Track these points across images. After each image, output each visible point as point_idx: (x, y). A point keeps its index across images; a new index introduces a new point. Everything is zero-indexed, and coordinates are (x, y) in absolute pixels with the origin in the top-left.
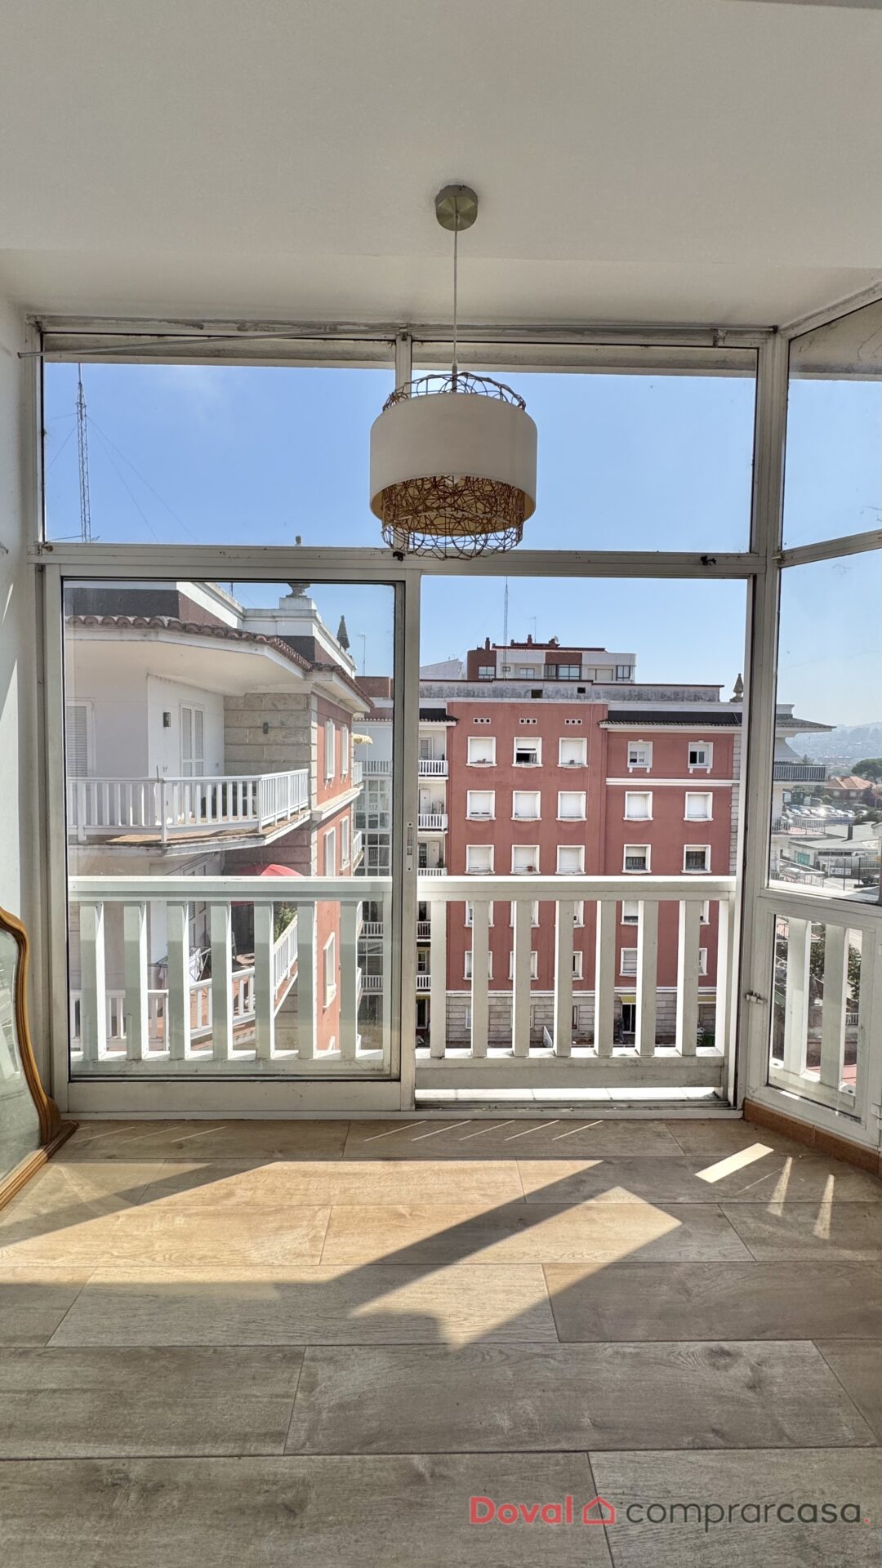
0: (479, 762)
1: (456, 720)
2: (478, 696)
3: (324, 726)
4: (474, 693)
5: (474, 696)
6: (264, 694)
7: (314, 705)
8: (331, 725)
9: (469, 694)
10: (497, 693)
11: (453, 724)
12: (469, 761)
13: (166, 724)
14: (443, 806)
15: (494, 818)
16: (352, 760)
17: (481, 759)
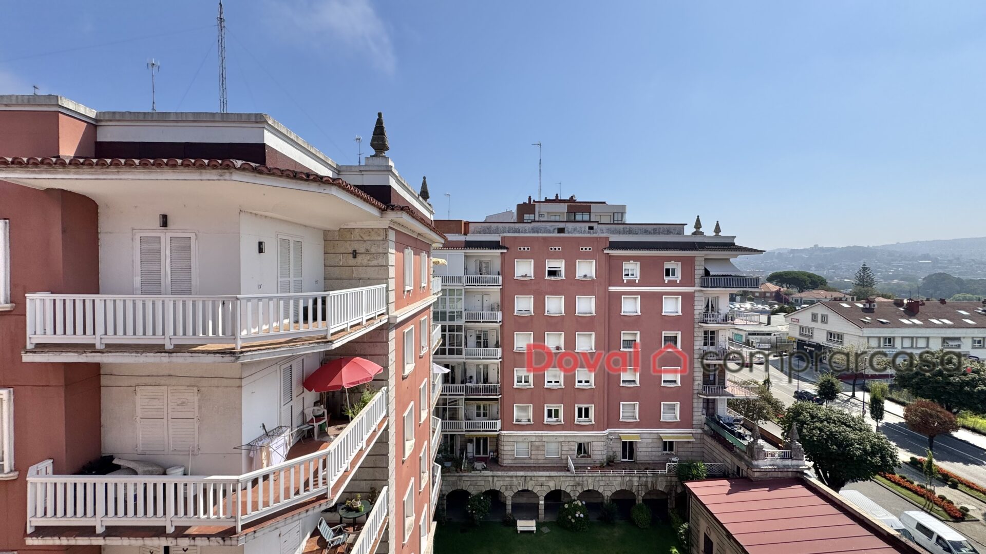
0: (522, 276)
1: (507, 248)
2: (522, 233)
3: (403, 252)
4: (519, 230)
5: (519, 233)
6: (354, 228)
7: (392, 236)
8: (409, 252)
9: (516, 231)
10: (534, 230)
11: (505, 251)
12: (516, 276)
13: (261, 250)
14: (498, 306)
15: (533, 314)
16: (431, 276)
17: (524, 275)
